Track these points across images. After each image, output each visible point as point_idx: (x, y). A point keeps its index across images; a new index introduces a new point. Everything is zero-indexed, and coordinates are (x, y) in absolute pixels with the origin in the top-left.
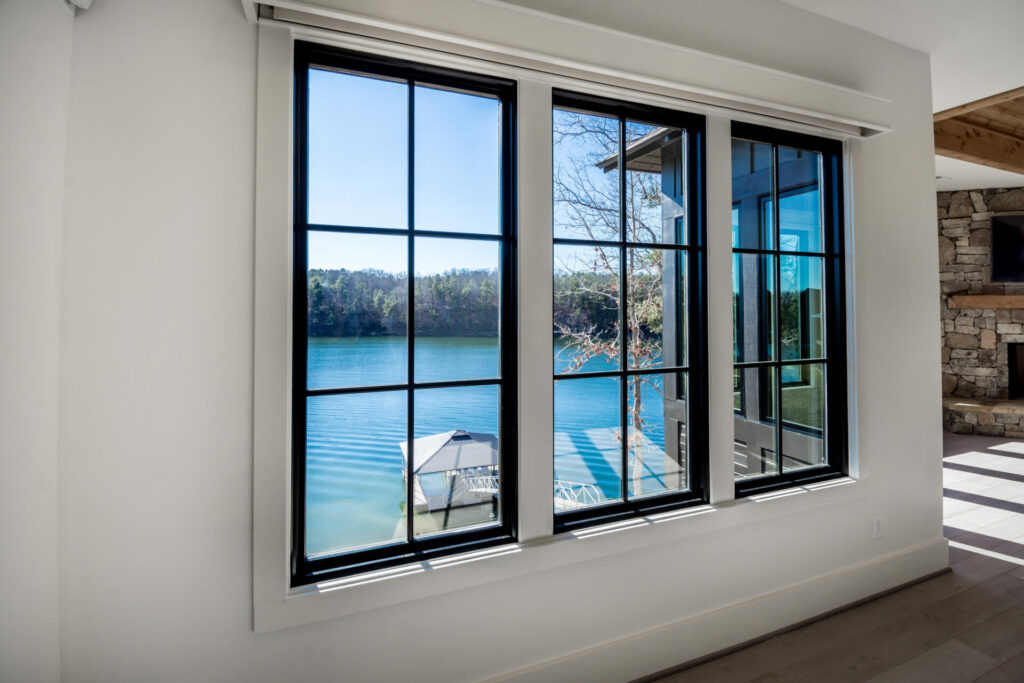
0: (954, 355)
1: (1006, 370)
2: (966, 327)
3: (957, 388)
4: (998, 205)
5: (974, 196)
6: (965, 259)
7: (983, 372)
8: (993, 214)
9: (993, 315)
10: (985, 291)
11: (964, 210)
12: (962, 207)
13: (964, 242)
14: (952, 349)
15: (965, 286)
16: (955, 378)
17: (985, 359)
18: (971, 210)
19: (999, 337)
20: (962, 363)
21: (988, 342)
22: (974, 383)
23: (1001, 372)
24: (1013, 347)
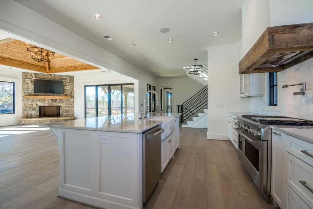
0: (27, 109)
1: (38, 112)
2: (30, 102)
3: (28, 116)
4: (38, 77)
5: (32, 74)
6: (30, 88)
7: (33, 112)
8: (36, 79)
9: (36, 100)
10: (34, 95)
11: (30, 77)
12: (30, 76)
13: (30, 84)
14: (26, 107)
15: (30, 94)
16: (27, 114)
17: (34, 109)
18: (32, 77)
19: (37, 104)
20: (29, 110)
21: (35, 106)
22: (31, 115)
23: (37, 112)
24: (40, 107)
